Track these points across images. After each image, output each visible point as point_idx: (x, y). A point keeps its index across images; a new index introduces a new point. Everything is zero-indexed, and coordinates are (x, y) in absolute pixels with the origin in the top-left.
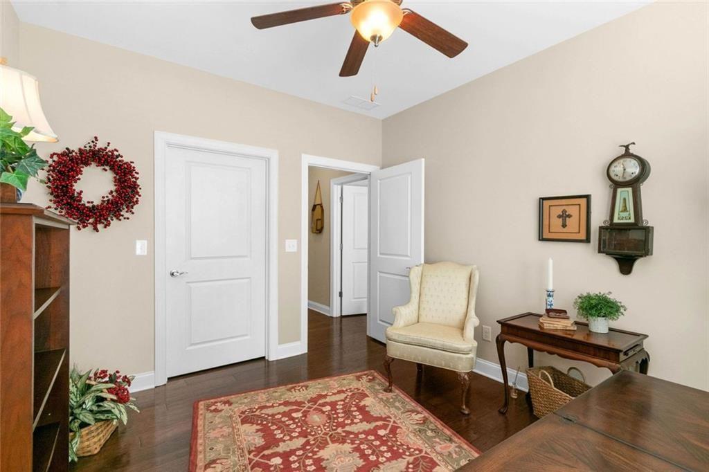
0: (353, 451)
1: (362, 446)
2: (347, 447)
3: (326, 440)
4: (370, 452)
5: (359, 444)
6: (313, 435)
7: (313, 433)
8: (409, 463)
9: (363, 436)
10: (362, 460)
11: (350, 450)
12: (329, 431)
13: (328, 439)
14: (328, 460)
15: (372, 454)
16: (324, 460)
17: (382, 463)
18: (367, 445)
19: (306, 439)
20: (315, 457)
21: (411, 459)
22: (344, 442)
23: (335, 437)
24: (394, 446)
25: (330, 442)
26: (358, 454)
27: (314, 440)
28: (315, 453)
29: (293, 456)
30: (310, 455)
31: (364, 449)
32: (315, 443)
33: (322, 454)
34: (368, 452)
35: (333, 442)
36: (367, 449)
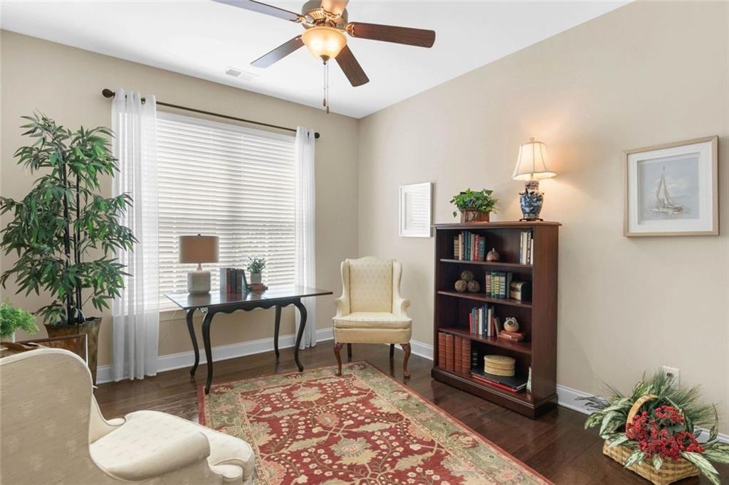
0: (340, 457)
1: (330, 462)
2: (346, 461)
3: (372, 469)
4: (322, 457)
5: (333, 464)
6: (389, 474)
7: (390, 476)
8: (287, 447)
9: (327, 474)
10: (332, 449)
11: (344, 458)
12: (370, 480)
13: (369, 469)
14: (366, 449)
15: (320, 454)
16: (370, 448)
17: (313, 447)
18: (325, 464)
19: (395, 469)
20: (379, 451)
21: (283, 451)
22: (351, 467)
23: (362, 472)
24: (294, 462)
25: (367, 466)
26: (336, 454)
27: (386, 468)
28: (380, 454)
29: (401, 451)
30: (384, 453)
31: (329, 459)
32: (383, 465)
33: (374, 454)
34: (324, 457)
35: (363, 467)
36: (324, 460)
